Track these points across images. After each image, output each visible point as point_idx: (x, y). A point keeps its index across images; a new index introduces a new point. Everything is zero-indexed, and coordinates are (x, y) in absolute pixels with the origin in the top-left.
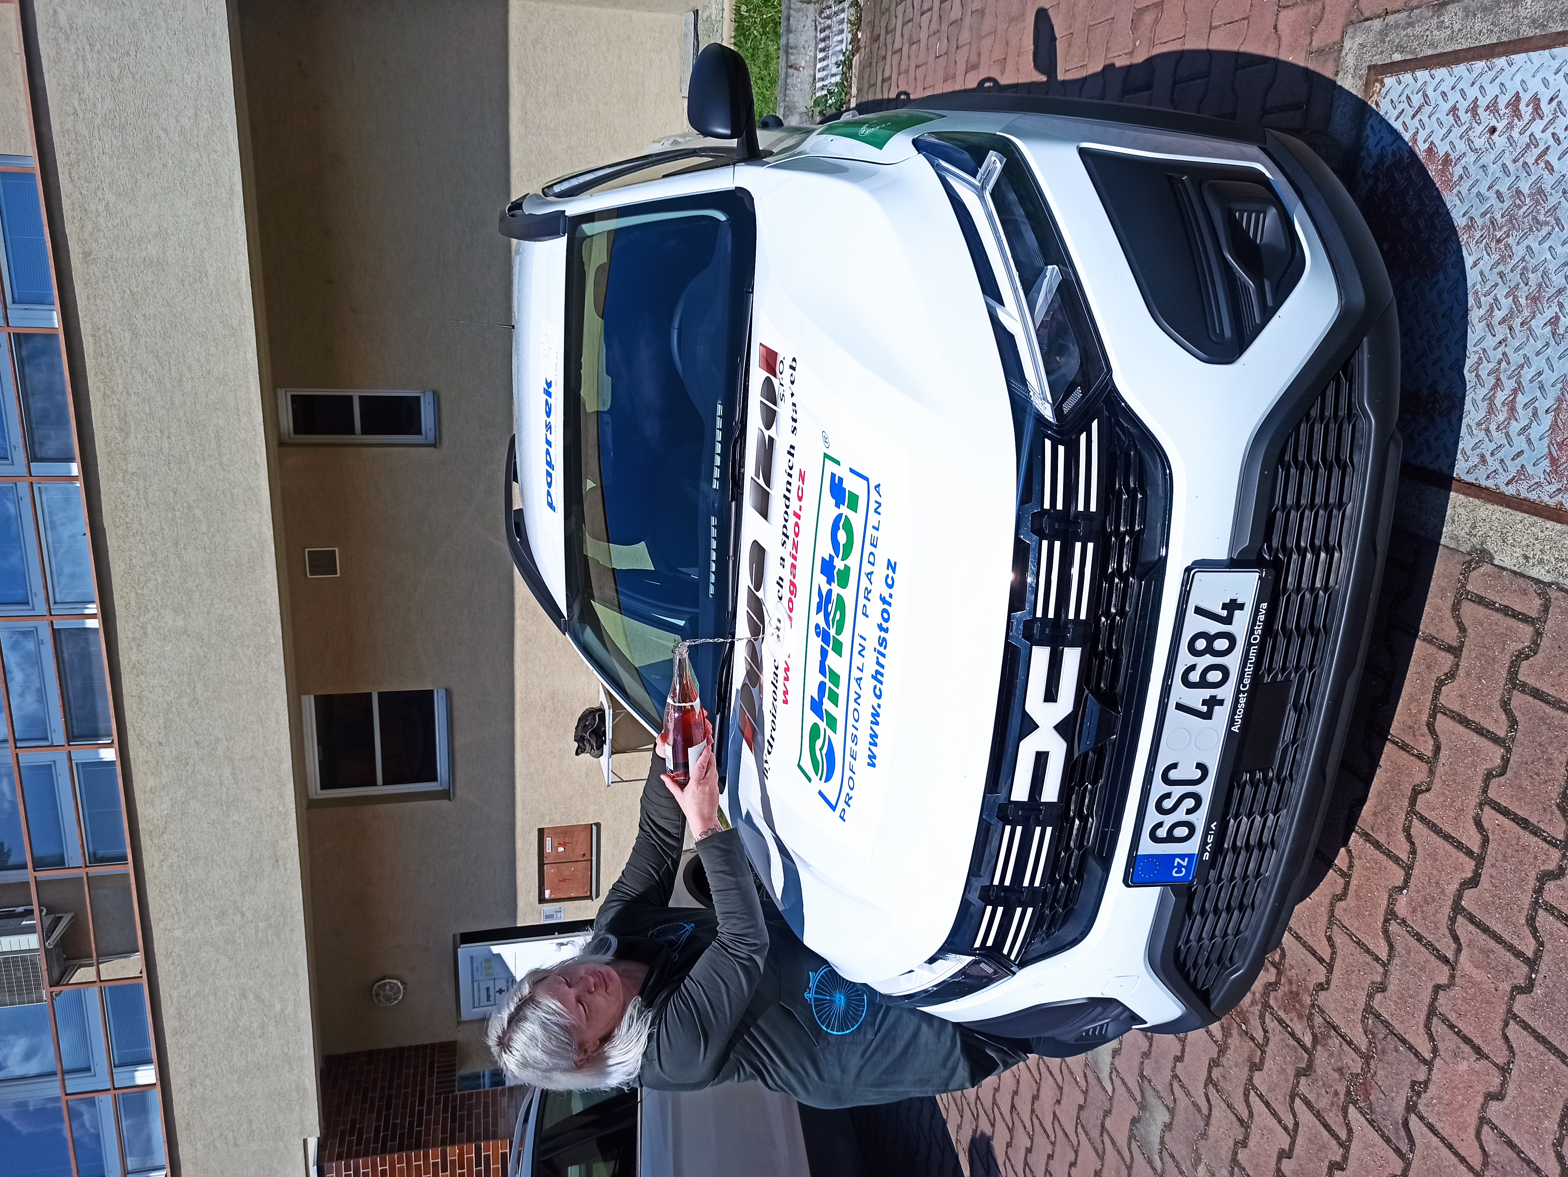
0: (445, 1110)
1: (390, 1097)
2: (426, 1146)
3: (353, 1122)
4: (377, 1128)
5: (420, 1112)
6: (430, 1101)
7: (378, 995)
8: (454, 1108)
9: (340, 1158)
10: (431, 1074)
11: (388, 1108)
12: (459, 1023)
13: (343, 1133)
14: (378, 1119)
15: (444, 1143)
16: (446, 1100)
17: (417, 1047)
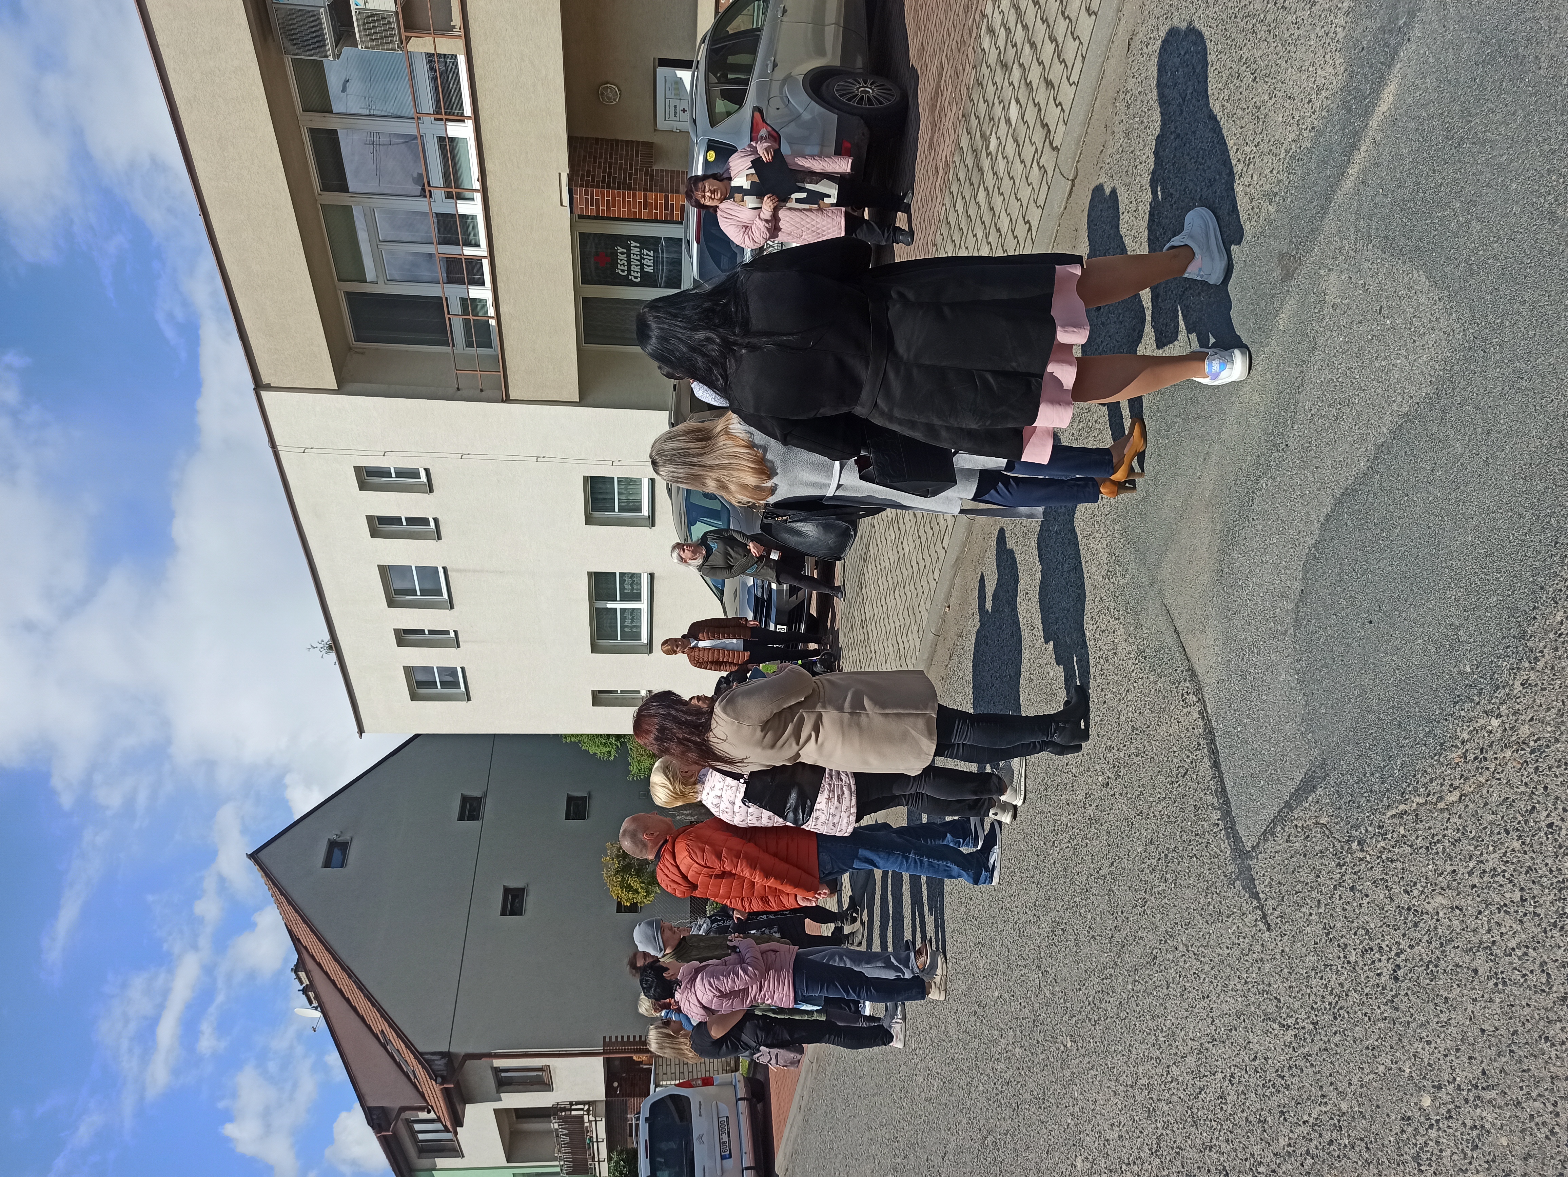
0: (646, 175)
1: (610, 164)
2: (635, 189)
3: (589, 171)
4: (604, 177)
5: (630, 174)
6: (636, 170)
7: (603, 94)
8: (652, 176)
9: (582, 186)
10: (637, 156)
11: (610, 168)
12: (655, 130)
13: (583, 175)
14: (604, 172)
15: (645, 190)
16: (647, 171)
17: (627, 141)
